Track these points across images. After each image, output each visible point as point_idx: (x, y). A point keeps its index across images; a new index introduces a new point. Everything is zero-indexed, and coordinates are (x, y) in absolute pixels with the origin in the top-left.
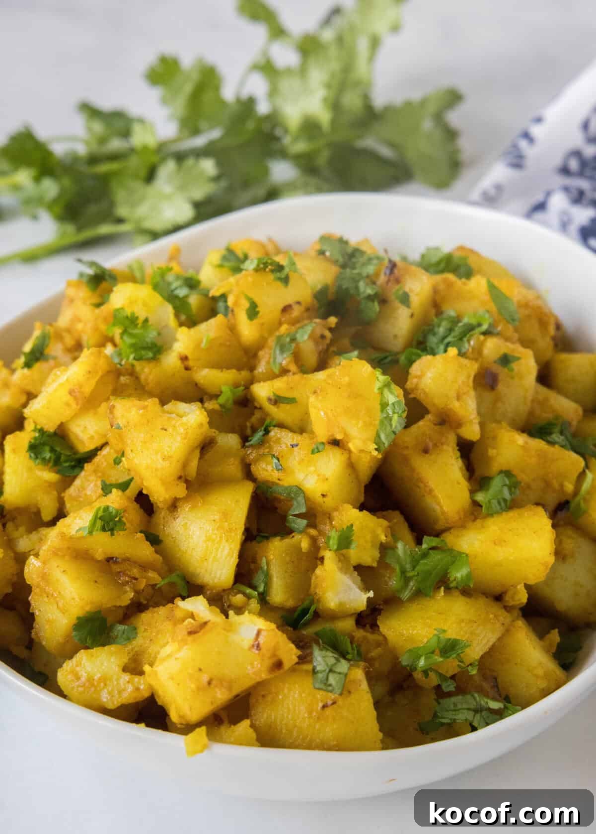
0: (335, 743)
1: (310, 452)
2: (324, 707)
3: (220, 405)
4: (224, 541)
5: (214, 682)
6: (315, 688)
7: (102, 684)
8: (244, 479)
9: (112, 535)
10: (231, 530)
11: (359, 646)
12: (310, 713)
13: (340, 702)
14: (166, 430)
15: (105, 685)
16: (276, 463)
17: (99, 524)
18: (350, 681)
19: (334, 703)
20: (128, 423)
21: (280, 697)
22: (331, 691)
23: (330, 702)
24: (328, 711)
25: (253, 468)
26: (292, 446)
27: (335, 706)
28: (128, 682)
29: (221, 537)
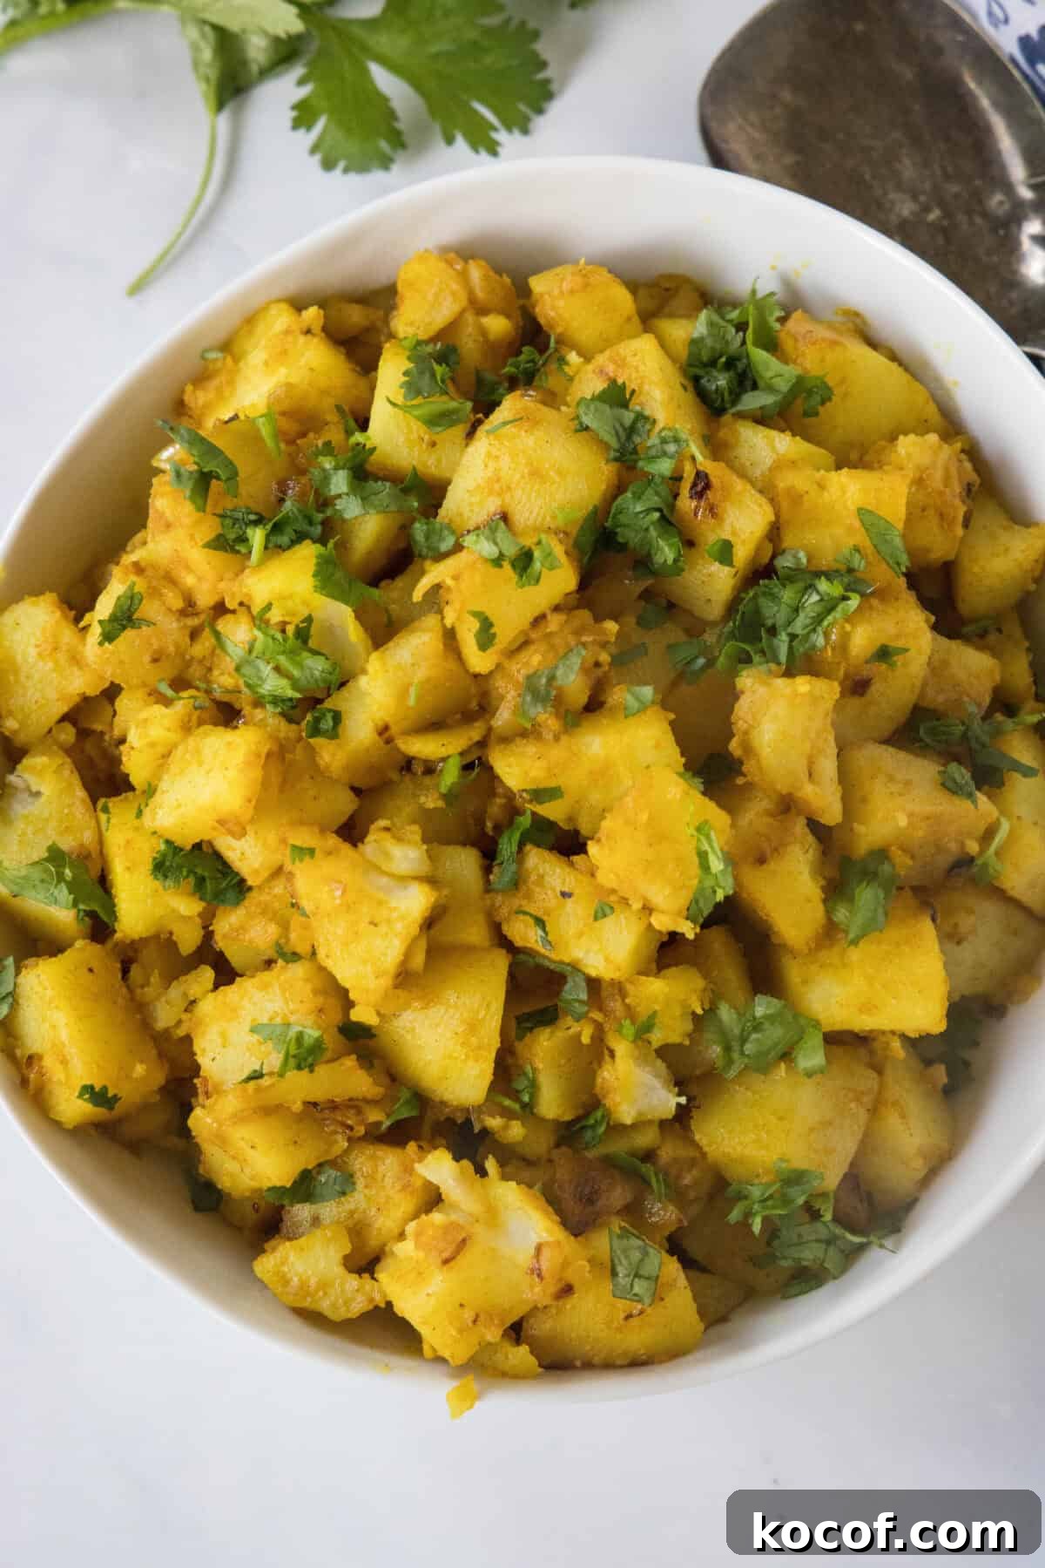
1: (592, 919)
2: (629, 1317)
3: (444, 797)
4: (472, 1060)
5: (482, 1318)
6: (615, 1297)
7: (321, 1293)
8: (492, 946)
9: (312, 1071)
10: (479, 1048)
11: (666, 1174)
12: (610, 1324)
13: (649, 1310)
14: (376, 925)
15: (325, 1294)
16: (541, 937)
17: (292, 1062)
18: (663, 1284)
19: (641, 1312)
20: (317, 908)
22: (637, 1300)
23: (636, 1312)
24: (634, 1322)
25: (506, 929)
26: (564, 895)
27: (643, 1315)
28: (358, 1291)
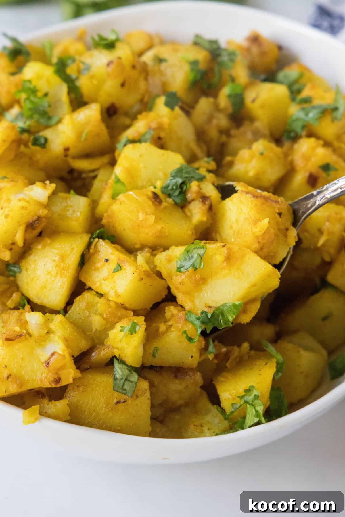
0: (119, 428)
2: (118, 402)
4: (58, 275)
5: (11, 378)
6: (114, 390)
12: (107, 404)
13: (130, 402)
18: (138, 389)
19: (125, 401)
21: (89, 389)
22: (125, 394)
23: (122, 400)
24: (120, 406)
27: (125, 403)
29: (57, 273)
